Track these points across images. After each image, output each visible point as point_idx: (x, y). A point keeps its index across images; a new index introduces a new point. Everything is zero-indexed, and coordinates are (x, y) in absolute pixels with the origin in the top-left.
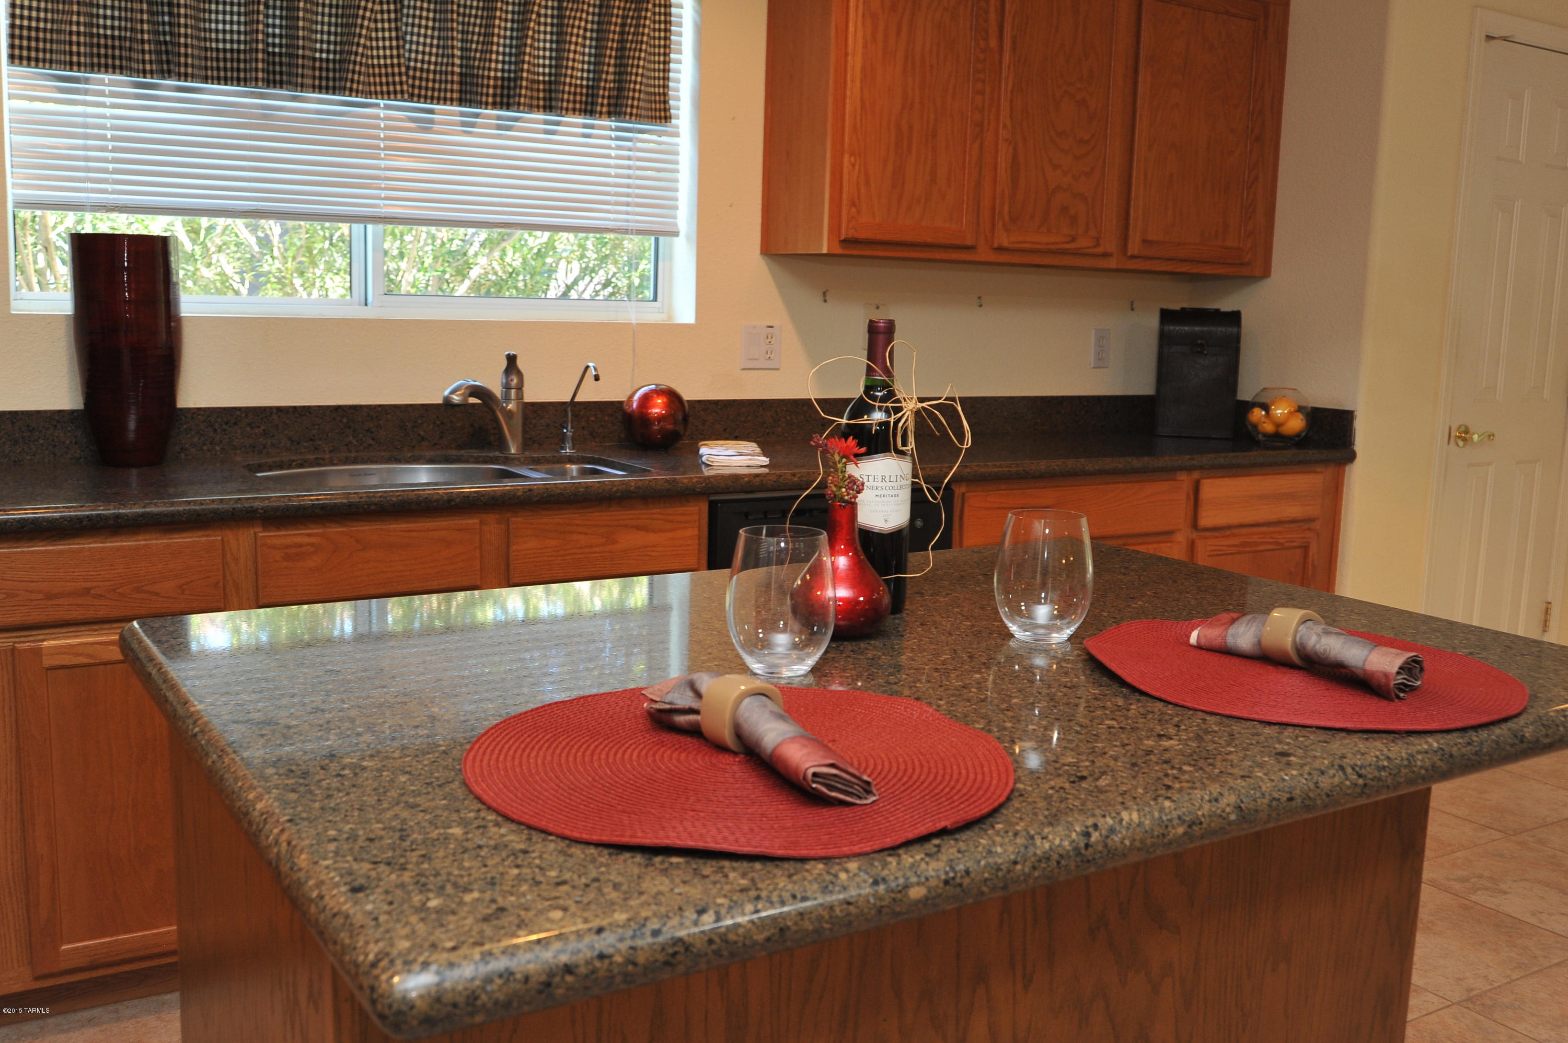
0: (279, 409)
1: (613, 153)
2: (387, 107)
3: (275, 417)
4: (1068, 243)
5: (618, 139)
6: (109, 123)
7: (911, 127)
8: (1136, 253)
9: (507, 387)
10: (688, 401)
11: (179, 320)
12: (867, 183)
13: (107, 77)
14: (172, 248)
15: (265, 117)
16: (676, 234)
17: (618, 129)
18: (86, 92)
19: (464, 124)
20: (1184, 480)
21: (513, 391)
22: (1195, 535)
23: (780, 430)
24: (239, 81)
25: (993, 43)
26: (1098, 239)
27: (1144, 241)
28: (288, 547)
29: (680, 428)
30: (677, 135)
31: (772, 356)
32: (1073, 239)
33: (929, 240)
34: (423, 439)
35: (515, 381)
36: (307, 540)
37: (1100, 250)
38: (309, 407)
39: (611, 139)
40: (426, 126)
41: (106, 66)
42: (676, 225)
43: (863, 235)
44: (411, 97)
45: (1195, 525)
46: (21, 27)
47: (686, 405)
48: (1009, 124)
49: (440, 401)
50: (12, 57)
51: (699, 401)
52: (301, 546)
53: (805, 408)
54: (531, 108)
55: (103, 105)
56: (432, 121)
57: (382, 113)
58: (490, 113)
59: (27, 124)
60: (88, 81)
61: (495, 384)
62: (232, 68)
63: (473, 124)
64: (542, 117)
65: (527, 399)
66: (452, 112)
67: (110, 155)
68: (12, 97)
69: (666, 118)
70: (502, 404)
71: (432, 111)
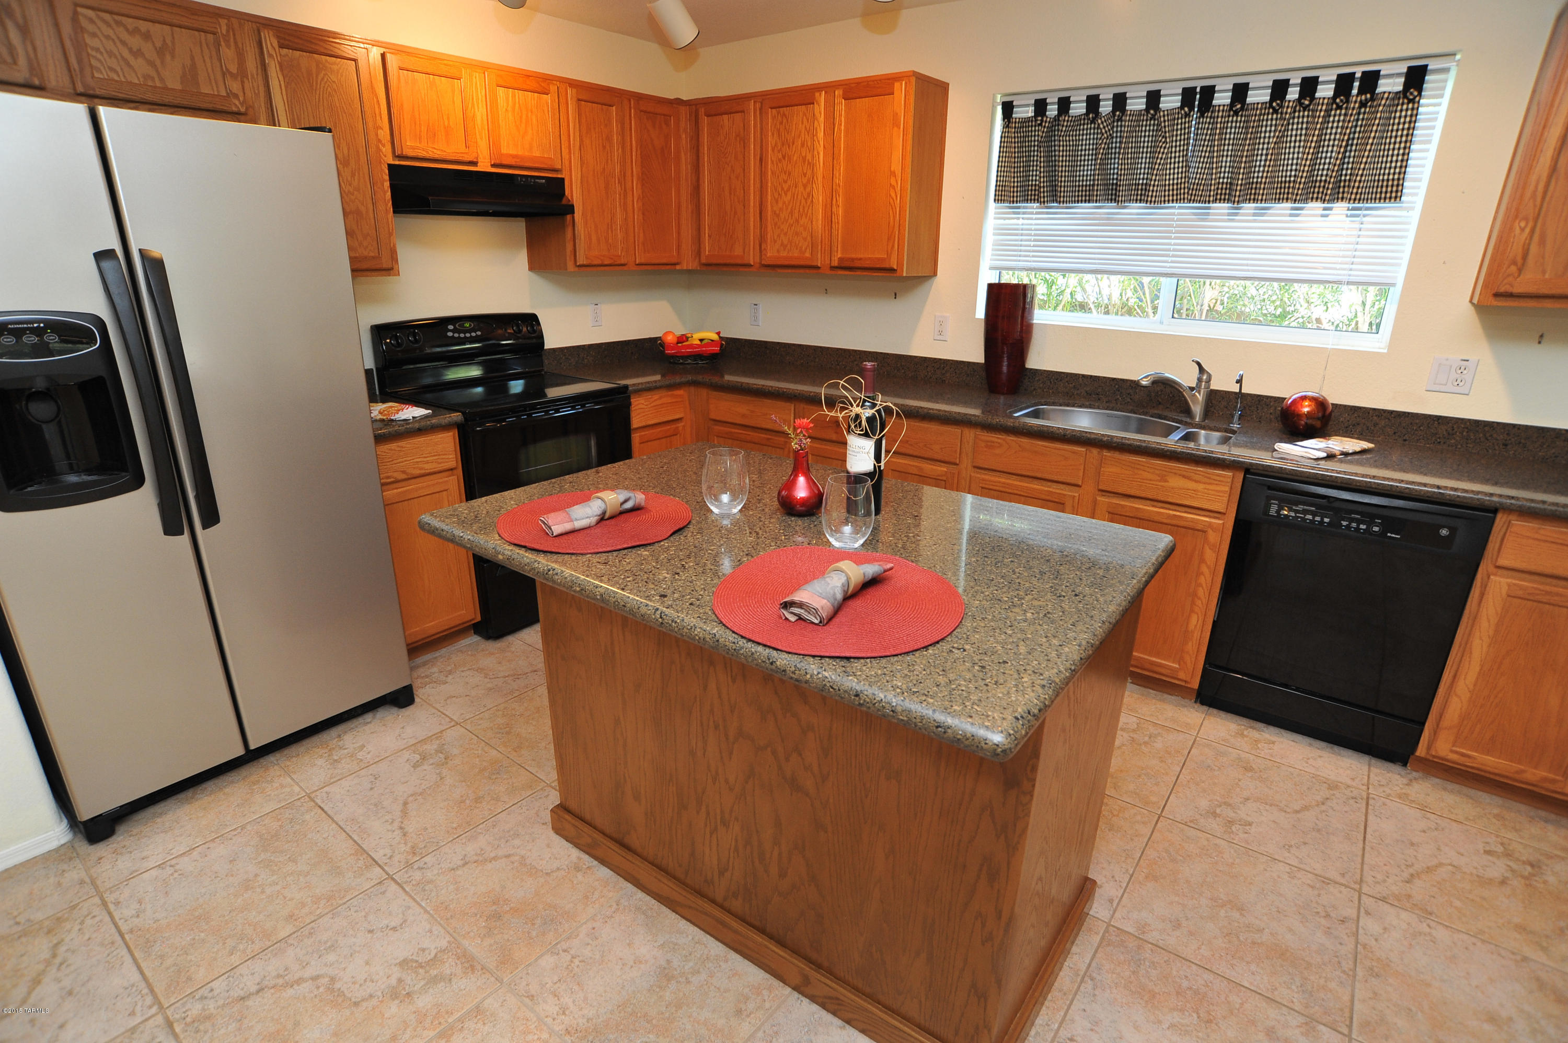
0: (1083, 376)
1: (1348, 225)
2: (1180, 208)
3: (1081, 379)
5: (1353, 215)
6: (1033, 227)
9: (1199, 379)
10: (1333, 404)
12: (1542, 243)
13: (1034, 205)
14: (1030, 290)
15: (1108, 219)
16: (1394, 285)
17: (1353, 209)
18: (1024, 213)
19: (1229, 214)
21: (1204, 383)
23: (1453, 441)
24: (1092, 201)
28: (988, 441)
29: (1318, 424)
30: (1412, 209)
31: (1461, 384)
34: (1160, 403)
35: (1205, 376)
36: (996, 440)
38: (1099, 377)
39: (1348, 216)
40: (1204, 217)
41: (1032, 200)
42: (1392, 278)
44: (1192, 201)
46: (998, 186)
47: (1332, 408)
50: (995, 200)
51: (1374, 409)
52: (993, 442)
53: (1486, 429)
54: (1277, 200)
55: (1031, 219)
56: (1207, 214)
57: (1176, 211)
58: (1249, 207)
59: (1000, 231)
60: (1024, 208)
61: (1186, 377)
62: (1086, 195)
63: (1236, 214)
64: (1289, 205)
65: (1212, 387)
66: (1222, 208)
67: (1032, 243)
68: (995, 218)
69: (1396, 197)
70: (1192, 389)
71: (1209, 208)
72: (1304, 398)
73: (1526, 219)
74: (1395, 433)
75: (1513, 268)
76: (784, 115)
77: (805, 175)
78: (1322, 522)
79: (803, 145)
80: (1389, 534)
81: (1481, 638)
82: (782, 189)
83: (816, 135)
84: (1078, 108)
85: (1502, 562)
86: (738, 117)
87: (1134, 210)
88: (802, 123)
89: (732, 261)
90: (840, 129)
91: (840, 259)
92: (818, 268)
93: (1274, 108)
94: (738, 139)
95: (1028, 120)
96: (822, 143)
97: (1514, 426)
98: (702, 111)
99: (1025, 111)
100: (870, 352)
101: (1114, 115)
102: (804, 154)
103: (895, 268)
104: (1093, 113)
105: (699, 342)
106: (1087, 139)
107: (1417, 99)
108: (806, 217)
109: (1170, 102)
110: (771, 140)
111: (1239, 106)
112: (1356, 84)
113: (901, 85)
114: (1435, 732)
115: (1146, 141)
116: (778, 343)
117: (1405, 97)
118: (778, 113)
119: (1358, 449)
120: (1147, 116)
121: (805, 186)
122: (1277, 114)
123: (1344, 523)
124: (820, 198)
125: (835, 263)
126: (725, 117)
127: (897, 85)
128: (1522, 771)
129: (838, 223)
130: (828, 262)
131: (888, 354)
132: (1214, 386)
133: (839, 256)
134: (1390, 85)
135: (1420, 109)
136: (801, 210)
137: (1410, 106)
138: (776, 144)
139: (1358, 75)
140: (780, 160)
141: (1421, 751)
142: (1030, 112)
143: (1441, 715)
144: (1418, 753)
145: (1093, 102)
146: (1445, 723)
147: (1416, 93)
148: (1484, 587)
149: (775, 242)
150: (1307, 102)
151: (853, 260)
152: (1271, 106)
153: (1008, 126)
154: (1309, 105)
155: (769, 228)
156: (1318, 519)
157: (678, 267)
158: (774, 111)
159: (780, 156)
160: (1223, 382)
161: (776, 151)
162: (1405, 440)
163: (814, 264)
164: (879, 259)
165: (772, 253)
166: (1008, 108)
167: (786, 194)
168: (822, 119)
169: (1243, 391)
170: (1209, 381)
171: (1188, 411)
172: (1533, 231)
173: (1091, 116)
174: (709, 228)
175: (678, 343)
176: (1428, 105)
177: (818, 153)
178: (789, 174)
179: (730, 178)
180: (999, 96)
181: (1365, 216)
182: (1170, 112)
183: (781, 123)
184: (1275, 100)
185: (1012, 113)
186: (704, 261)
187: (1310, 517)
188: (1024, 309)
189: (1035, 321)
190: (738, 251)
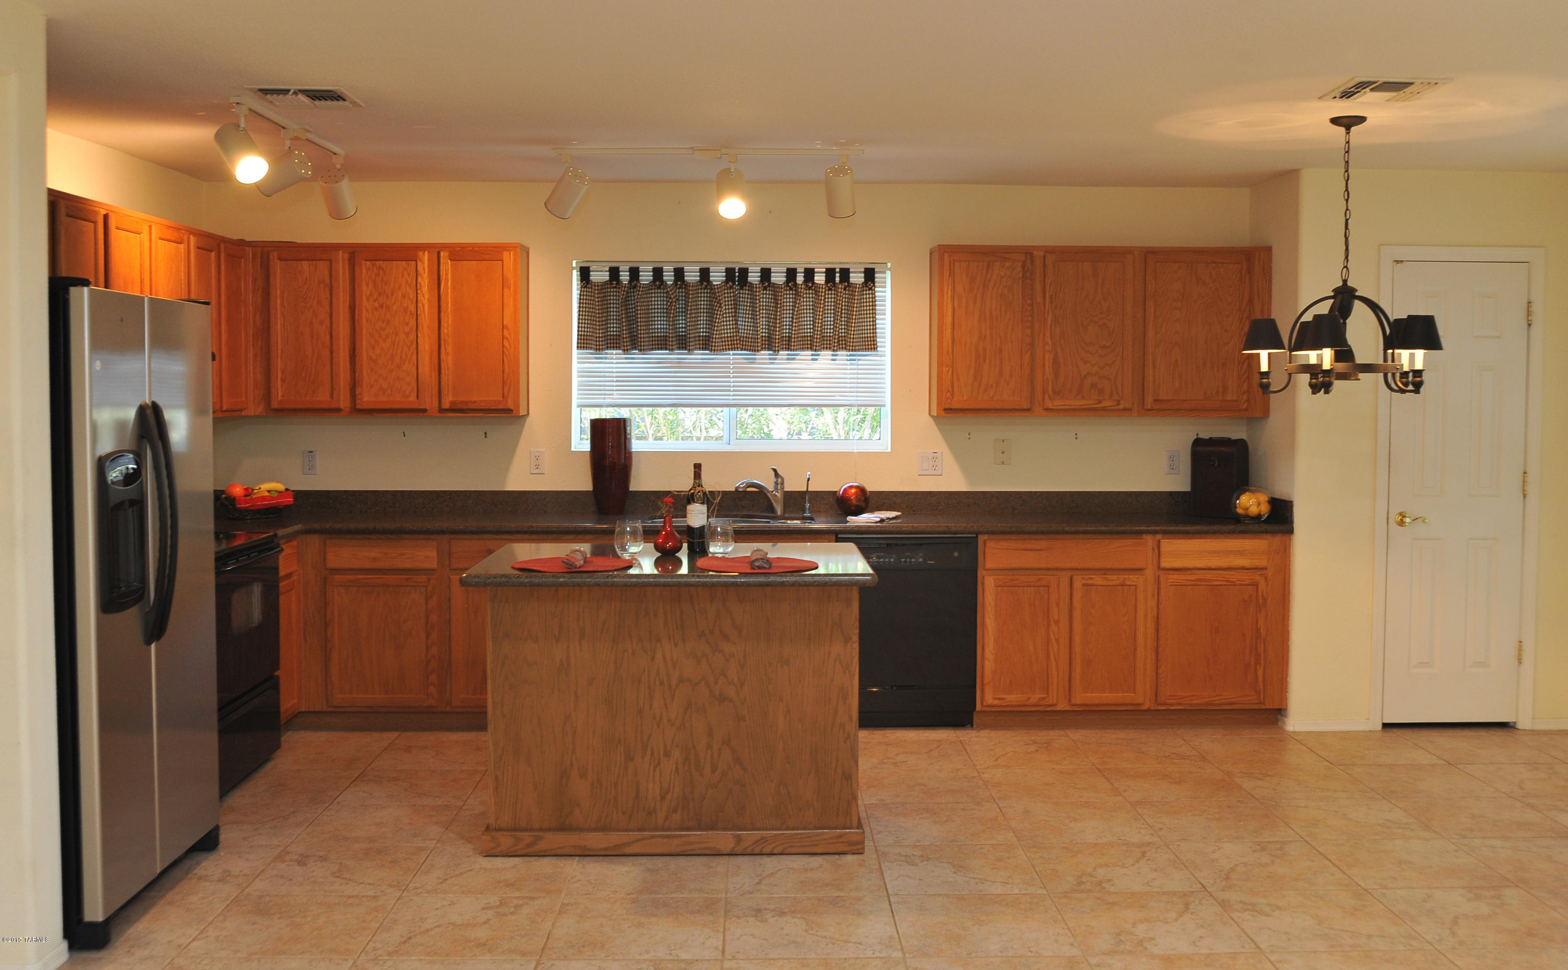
1: (848, 367)
2: (734, 354)
4: (1096, 404)
5: (850, 360)
6: (615, 370)
7: (985, 350)
8: (1149, 407)
9: (776, 483)
10: (868, 491)
11: (630, 453)
12: (958, 380)
13: (614, 352)
14: (628, 424)
15: (680, 363)
16: (884, 406)
17: (851, 356)
18: (606, 358)
19: (770, 359)
20: (1149, 540)
21: (779, 486)
22: (1160, 572)
24: (666, 349)
25: (1039, 299)
26: (1118, 401)
27: (1156, 401)
29: (863, 505)
30: (884, 356)
31: (937, 468)
32: (1100, 402)
33: (998, 407)
35: (780, 480)
37: (1121, 407)
39: (847, 360)
40: (753, 362)
41: (613, 347)
42: (883, 401)
43: (955, 406)
44: (742, 350)
45: (1159, 567)
46: (581, 335)
47: (868, 493)
48: (1050, 343)
49: (734, 490)
50: (578, 347)
51: (892, 492)
54: (803, 349)
55: (612, 363)
56: (755, 359)
57: (731, 357)
58: (783, 353)
59: (583, 373)
60: (606, 354)
61: (768, 483)
62: (662, 343)
63: (775, 359)
64: (810, 353)
65: (785, 490)
66: (765, 354)
67: (615, 384)
68: (578, 363)
69: (874, 348)
70: (773, 492)
71: (755, 355)
72: (851, 487)
73: (947, 366)
74: (907, 507)
75: (948, 394)
76: (380, 268)
77: (407, 324)
78: (890, 561)
79: (404, 296)
80: (928, 562)
81: (990, 618)
82: (380, 336)
83: (420, 289)
84: (646, 277)
85: (988, 566)
86: (323, 266)
87: (699, 356)
88: (403, 277)
89: (316, 406)
90: (446, 285)
91: (452, 403)
92: (425, 411)
93: (790, 287)
94: (322, 285)
95: (606, 283)
96: (426, 296)
97: (970, 492)
98: (274, 255)
99: (600, 276)
100: (461, 492)
101: (676, 285)
102: (405, 305)
103: (512, 408)
104: (659, 281)
105: (267, 494)
106: (657, 301)
107: (873, 288)
108: (409, 363)
109: (717, 277)
110: (365, 289)
111: (767, 284)
112: (838, 275)
113: (510, 254)
114: (983, 690)
115: (703, 304)
116: (345, 491)
117: (867, 286)
118: (374, 265)
119: (894, 516)
120: (701, 285)
121: (407, 335)
122: (793, 290)
123: (903, 560)
124: (426, 344)
125: (446, 404)
126: (305, 264)
127: (506, 254)
128: (1029, 698)
129: (448, 369)
130: (436, 404)
131: (483, 491)
132: (788, 488)
133: (451, 399)
134: (857, 278)
135: (876, 294)
136: (404, 357)
137: (870, 292)
138: (371, 294)
139: (838, 270)
140: (376, 309)
141: (979, 707)
142: (605, 276)
143: (983, 677)
144: (977, 709)
145: (658, 273)
146: (986, 681)
147: (872, 285)
148: (983, 584)
149: (372, 387)
150: (810, 285)
151: (466, 403)
152: (788, 285)
153: (586, 287)
154: (812, 287)
155: (365, 373)
156: (887, 560)
157: (243, 413)
158: (368, 263)
159: (376, 305)
160: (794, 484)
161: (371, 299)
162: (914, 511)
163: (422, 407)
164: (495, 401)
165: (367, 398)
166: (585, 273)
167: (384, 341)
168: (426, 275)
169: (809, 490)
170: (782, 484)
171: (771, 509)
172: (952, 373)
173: (657, 283)
174: (283, 372)
175: (245, 496)
176: (879, 292)
177: (423, 306)
178: (388, 322)
179: (311, 322)
180: (574, 262)
181: (859, 360)
182: (719, 287)
183: (378, 275)
184: (790, 282)
185: (589, 276)
186: (275, 405)
187: (882, 560)
188: (626, 438)
189: (633, 450)
190: (322, 397)
